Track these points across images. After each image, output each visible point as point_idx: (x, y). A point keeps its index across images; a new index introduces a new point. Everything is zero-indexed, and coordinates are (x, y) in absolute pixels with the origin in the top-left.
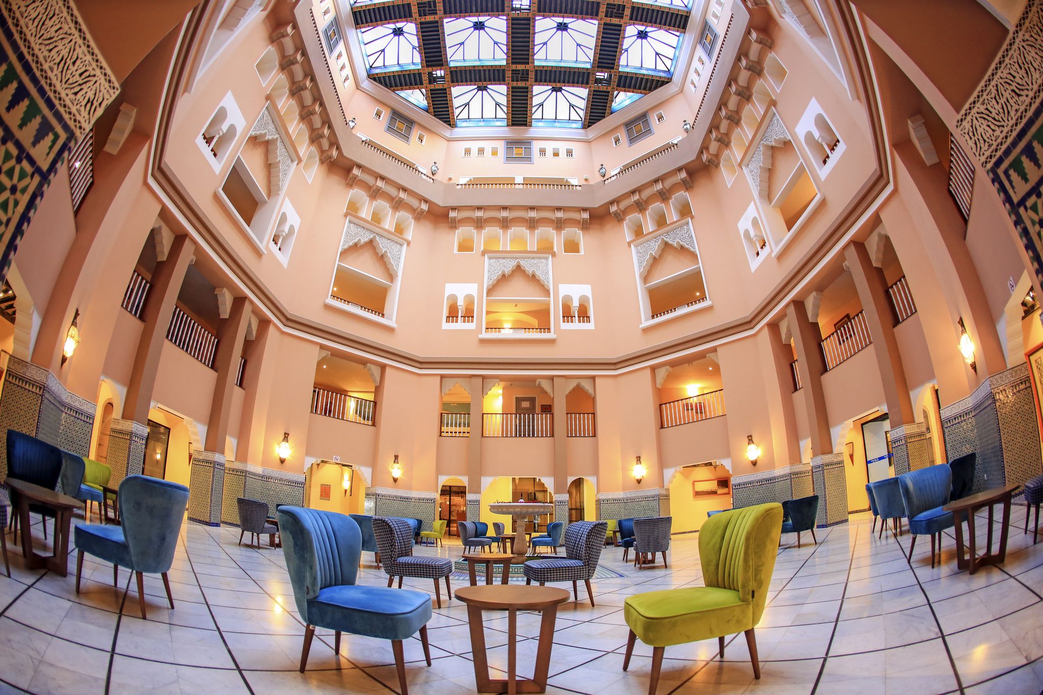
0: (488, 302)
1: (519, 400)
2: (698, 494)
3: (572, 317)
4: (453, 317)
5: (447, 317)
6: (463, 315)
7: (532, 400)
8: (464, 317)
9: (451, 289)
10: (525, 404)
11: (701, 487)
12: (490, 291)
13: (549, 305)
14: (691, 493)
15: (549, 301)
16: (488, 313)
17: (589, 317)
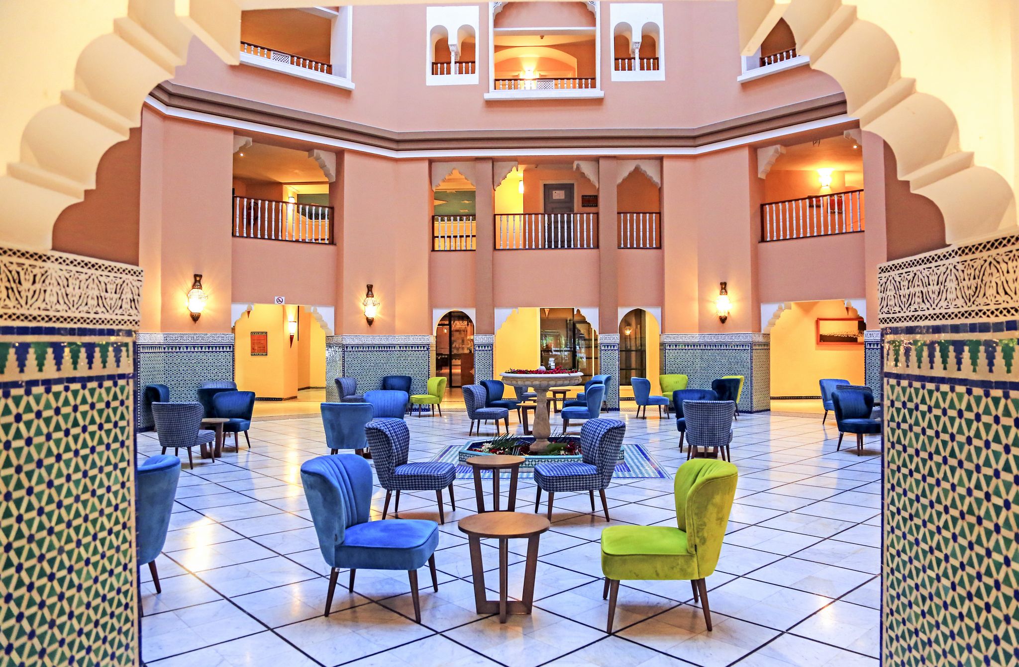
0: (496, 34)
1: (548, 189)
2: (823, 339)
3: (630, 59)
4: (442, 64)
5: (433, 64)
6: (458, 60)
7: (569, 188)
8: (460, 63)
9: (435, 17)
10: (558, 195)
11: (829, 329)
12: (498, 19)
13: (594, 36)
14: (812, 338)
15: (595, 31)
16: (498, 48)
17: (657, 59)
